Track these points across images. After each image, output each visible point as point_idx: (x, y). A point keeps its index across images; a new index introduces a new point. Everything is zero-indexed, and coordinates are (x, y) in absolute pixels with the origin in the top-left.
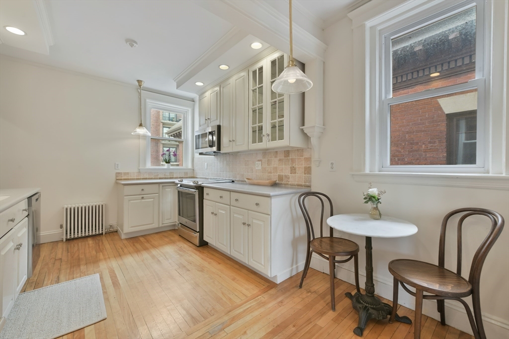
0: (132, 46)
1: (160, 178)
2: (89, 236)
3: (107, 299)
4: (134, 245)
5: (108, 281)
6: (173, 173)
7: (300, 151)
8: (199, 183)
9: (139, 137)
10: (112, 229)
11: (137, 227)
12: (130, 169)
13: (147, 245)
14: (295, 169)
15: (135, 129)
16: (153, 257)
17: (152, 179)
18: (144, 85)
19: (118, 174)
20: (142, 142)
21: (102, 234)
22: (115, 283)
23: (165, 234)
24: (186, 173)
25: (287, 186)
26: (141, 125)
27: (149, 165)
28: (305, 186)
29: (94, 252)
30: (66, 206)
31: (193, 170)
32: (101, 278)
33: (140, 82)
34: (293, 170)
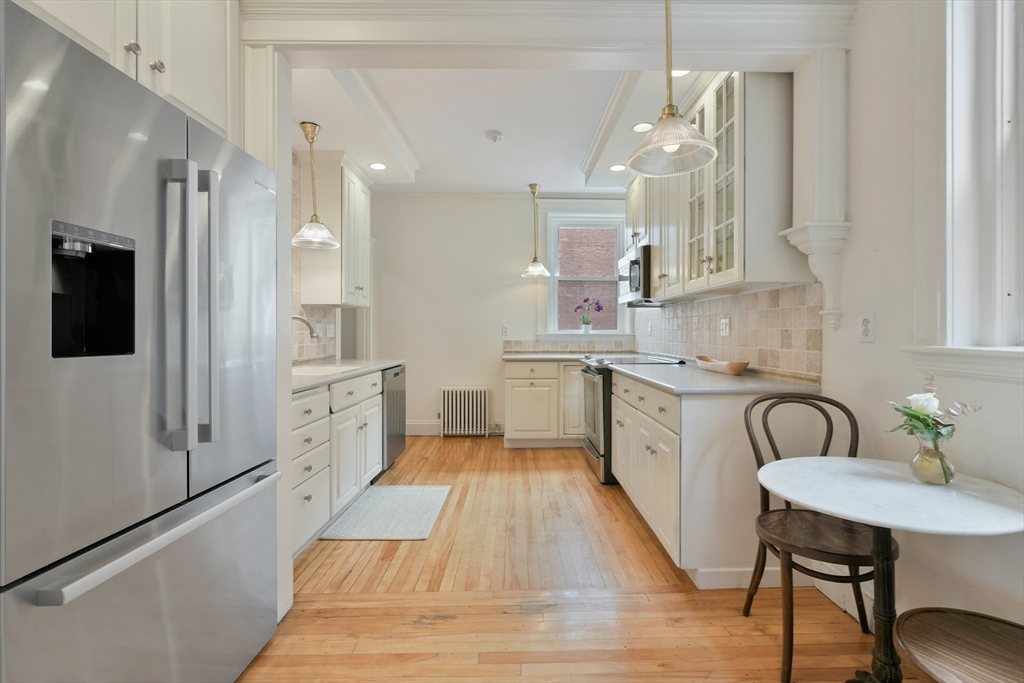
0: (495, 139)
1: (571, 352)
2: (468, 436)
3: (440, 519)
4: (513, 460)
5: (455, 499)
6: (594, 342)
7: (799, 289)
8: (606, 362)
9: (535, 280)
10: (497, 431)
11: (536, 433)
12: (523, 334)
13: (530, 464)
14: (789, 337)
15: (527, 267)
16: (526, 482)
17: (556, 352)
18: (539, 189)
19: (507, 342)
20: (541, 289)
21: (484, 436)
22: (460, 504)
23: (566, 453)
24: (620, 344)
25: (773, 377)
26: (535, 260)
27: (553, 328)
28: (807, 380)
29: (463, 459)
30: (443, 388)
31: (634, 336)
32: (451, 492)
33: (533, 186)
34: (786, 338)
